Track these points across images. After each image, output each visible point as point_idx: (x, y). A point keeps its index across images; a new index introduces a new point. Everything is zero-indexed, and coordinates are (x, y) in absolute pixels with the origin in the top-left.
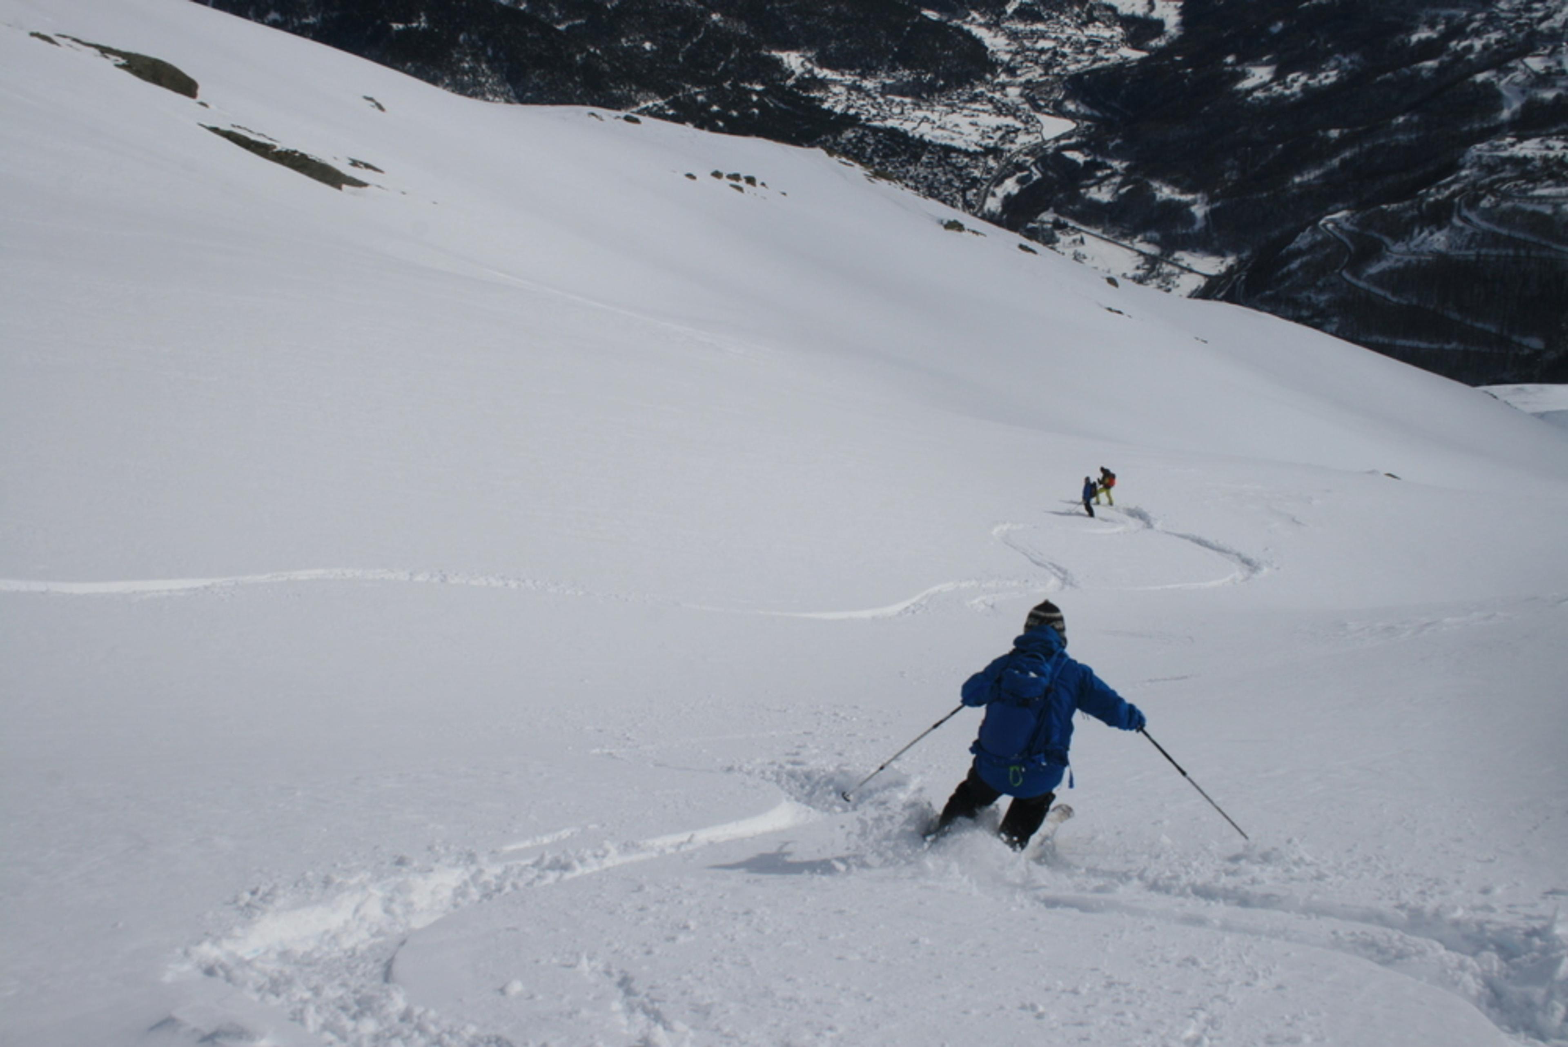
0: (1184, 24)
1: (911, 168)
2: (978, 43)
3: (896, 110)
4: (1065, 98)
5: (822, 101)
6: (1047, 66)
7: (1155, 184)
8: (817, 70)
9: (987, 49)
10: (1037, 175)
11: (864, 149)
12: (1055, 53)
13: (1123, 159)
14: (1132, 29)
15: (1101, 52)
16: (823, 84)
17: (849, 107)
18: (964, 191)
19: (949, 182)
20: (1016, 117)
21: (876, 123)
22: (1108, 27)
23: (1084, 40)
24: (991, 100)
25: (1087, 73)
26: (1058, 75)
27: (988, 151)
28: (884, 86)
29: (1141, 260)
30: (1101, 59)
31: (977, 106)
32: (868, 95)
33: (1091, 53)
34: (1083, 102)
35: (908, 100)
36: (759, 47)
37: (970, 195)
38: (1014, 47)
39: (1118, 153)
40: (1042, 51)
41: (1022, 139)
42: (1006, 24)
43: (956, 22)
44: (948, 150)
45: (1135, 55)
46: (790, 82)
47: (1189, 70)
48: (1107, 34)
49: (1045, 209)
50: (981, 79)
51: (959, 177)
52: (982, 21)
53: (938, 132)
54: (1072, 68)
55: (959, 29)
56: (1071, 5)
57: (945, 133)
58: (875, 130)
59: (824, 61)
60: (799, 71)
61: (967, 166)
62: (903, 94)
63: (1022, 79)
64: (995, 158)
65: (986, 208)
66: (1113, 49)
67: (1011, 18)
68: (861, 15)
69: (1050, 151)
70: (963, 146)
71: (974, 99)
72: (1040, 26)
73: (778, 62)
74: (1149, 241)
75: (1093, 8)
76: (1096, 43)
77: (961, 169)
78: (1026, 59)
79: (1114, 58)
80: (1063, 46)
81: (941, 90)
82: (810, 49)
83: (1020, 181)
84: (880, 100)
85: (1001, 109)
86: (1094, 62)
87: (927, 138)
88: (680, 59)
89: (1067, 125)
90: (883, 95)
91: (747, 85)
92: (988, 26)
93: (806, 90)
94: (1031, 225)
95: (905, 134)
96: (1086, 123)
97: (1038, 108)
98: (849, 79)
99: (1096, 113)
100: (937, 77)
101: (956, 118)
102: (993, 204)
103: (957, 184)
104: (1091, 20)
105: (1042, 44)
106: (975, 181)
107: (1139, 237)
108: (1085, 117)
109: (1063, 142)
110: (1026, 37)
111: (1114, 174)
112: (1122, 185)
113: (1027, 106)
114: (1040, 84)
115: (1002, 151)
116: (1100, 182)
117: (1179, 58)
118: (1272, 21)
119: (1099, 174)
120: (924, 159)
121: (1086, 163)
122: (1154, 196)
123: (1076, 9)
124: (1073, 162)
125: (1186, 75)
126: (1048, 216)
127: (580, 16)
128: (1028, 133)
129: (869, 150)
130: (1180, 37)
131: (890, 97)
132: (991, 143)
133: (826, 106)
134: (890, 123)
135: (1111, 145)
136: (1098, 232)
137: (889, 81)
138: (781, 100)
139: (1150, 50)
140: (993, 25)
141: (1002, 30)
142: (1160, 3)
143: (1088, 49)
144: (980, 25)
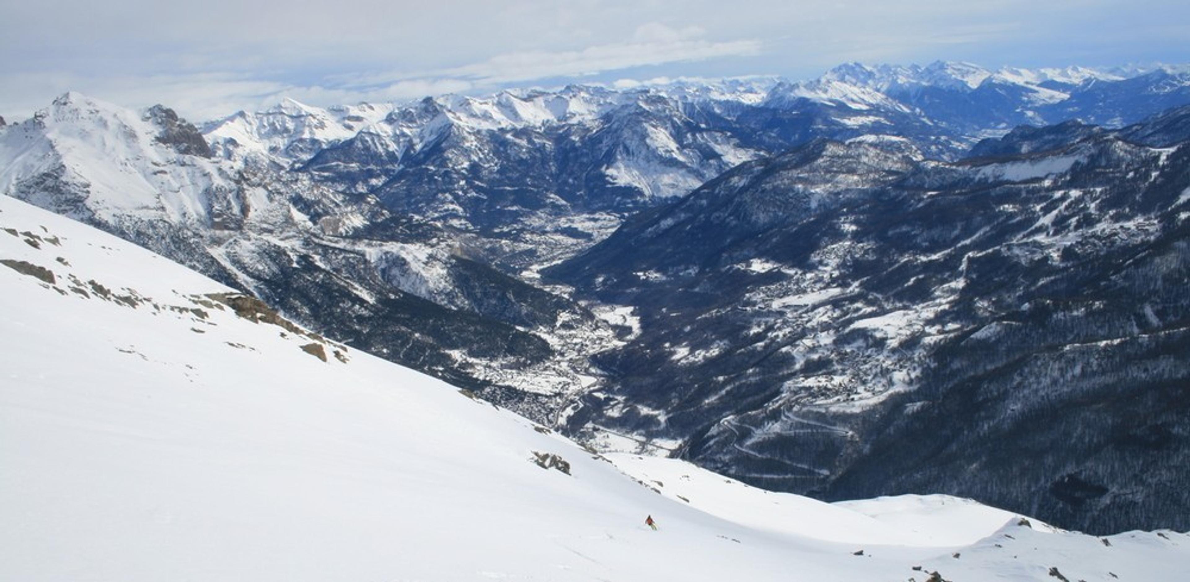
0: (642, 327)
1: (520, 405)
2: (544, 342)
3: (510, 377)
4: (590, 366)
5: (473, 374)
6: (579, 351)
7: (639, 407)
8: (468, 359)
9: (549, 344)
10: (581, 405)
11: (495, 397)
12: (582, 345)
13: (623, 395)
14: (617, 331)
15: (604, 343)
16: (472, 365)
17: (486, 376)
18: (547, 415)
19: (539, 411)
20: (568, 377)
21: (500, 384)
22: (605, 330)
23: (595, 337)
24: (554, 369)
25: (599, 353)
26: (585, 355)
27: (556, 395)
28: (502, 365)
29: (637, 444)
30: (604, 347)
31: (548, 372)
32: (494, 370)
33: (600, 343)
34: (598, 367)
35: (514, 371)
36: (439, 348)
37: (550, 416)
38: (562, 342)
39: (620, 392)
40: (576, 344)
41: (572, 388)
42: (557, 332)
43: (533, 332)
44: (537, 395)
45: (621, 344)
46: (456, 365)
47: (648, 351)
48: (605, 334)
49: (588, 422)
50: (548, 359)
51: (544, 408)
52: (545, 330)
53: (531, 387)
54: (591, 352)
55: (535, 335)
56: (587, 321)
57: (535, 387)
58: (500, 387)
59: (471, 354)
60: (460, 360)
61: (547, 402)
62: (511, 368)
63: (568, 358)
64: (560, 398)
65: (559, 423)
66: (609, 341)
67: (559, 328)
68: (487, 331)
69: (586, 393)
70: (544, 393)
71: (546, 369)
72: (573, 332)
73: (449, 357)
74: (640, 435)
75: (597, 322)
76: (601, 339)
77: (544, 404)
78: (569, 348)
79: (611, 346)
80: (585, 341)
81: (530, 365)
82: (464, 348)
83: (574, 408)
84: (501, 372)
85: (560, 374)
86: (601, 348)
87: (526, 390)
88: (402, 356)
89: (593, 380)
90: (501, 369)
91: (435, 368)
92: (548, 333)
93: (464, 369)
94: (582, 430)
95: (515, 389)
96: (602, 378)
97: (577, 372)
98: (484, 362)
99: (606, 373)
100: (527, 359)
101: (538, 379)
102: (562, 421)
103: (543, 411)
104: (597, 327)
105: (575, 341)
106: (552, 410)
107: (635, 433)
108: (601, 376)
109: (592, 388)
110: (567, 337)
111: (619, 403)
112: (624, 408)
113: (571, 371)
114: (577, 360)
115: (563, 394)
116: (612, 407)
117: (642, 345)
118: (685, 325)
119: (612, 403)
120: (526, 400)
121: (605, 399)
122: (639, 413)
123: (590, 323)
124: (598, 398)
125: (647, 353)
126: (589, 425)
127: (351, 338)
128: (574, 384)
129: (498, 397)
130: (641, 334)
131: (505, 370)
132: (557, 391)
133: (475, 376)
134: (507, 383)
135: (616, 389)
136: (615, 431)
137: (504, 362)
138: (452, 374)
139: (627, 341)
140: (551, 333)
141: (555, 335)
142: (628, 318)
143: (598, 342)
144: (545, 333)
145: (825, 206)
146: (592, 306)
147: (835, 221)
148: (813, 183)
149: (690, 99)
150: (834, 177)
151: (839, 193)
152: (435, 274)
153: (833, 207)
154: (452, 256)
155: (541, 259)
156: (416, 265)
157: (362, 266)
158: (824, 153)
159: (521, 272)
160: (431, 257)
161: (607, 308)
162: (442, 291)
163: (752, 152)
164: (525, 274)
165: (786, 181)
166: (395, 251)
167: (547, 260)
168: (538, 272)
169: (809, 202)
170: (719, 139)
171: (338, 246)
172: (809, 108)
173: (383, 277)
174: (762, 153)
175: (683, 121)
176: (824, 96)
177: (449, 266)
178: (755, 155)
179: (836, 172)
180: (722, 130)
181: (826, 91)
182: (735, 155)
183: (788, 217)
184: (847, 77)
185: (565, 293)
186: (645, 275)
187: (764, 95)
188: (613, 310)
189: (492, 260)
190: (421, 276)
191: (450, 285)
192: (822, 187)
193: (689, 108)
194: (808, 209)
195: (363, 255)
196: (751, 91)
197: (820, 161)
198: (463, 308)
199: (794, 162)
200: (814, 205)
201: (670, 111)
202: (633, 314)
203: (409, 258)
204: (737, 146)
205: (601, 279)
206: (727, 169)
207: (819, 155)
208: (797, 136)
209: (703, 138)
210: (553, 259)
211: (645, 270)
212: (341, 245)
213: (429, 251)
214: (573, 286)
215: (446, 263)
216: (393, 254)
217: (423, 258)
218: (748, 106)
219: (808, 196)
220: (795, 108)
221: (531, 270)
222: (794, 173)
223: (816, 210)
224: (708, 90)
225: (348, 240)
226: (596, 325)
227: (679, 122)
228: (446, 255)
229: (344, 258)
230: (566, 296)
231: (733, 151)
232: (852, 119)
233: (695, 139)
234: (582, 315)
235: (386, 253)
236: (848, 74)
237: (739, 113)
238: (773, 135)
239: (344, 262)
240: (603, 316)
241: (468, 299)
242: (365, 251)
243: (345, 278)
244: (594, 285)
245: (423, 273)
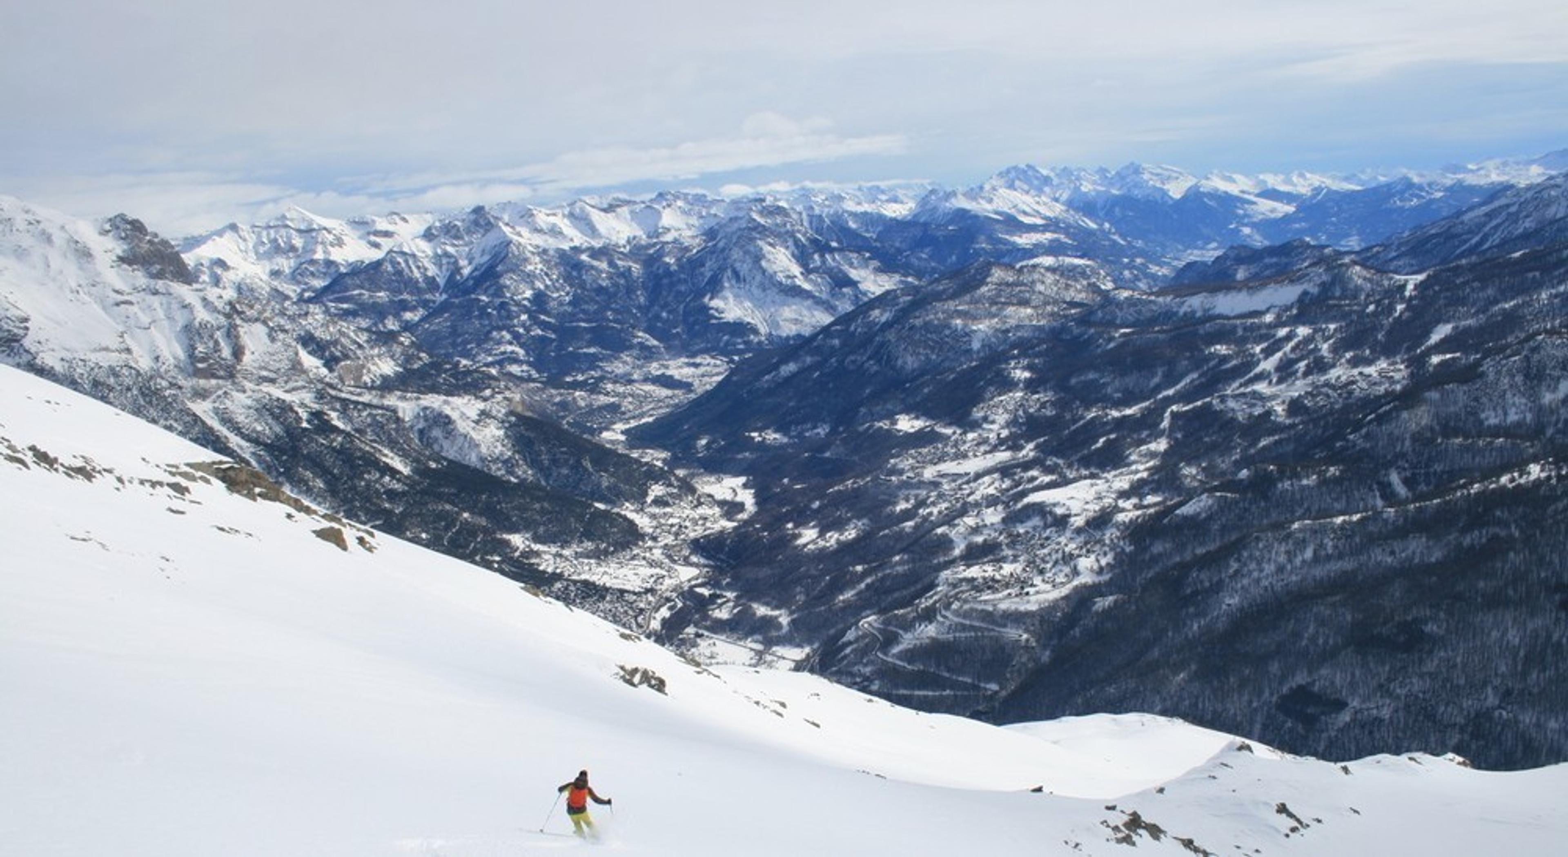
0: (757, 503)
1: (601, 605)
2: (631, 523)
3: (587, 568)
4: (691, 554)
5: (538, 565)
6: (677, 534)
7: (755, 606)
8: (533, 546)
9: (637, 526)
10: (680, 605)
11: (568, 594)
12: (681, 526)
13: (733, 590)
14: (726, 508)
15: (708, 524)
16: (537, 554)
18: (636, 617)
19: (626, 612)
20: (662, 568)
21: (575, 577)
22: (711, 508)
23: (697, 517)
24: (644, 558)
25: (702, 537)
26: (684, 540)
27: (648, 591)
28: (576, 553)
29: (752, 654)
30: (709, 528)
31: (636, 562)
32: (567, 559)
33: (704, 524)
34: (702, 556)
35: (592, 561)
36: (494, 533)
37: (640, 619)
38: (654, 523)
39: (729, 587)
40: (672, 526)
41: (668, 582)
42: (647, 510)
43: (616, 510)
44: (622, 592)
45: (730, 525)
46: (517, 554)
47: (766, 533)
48: (710, 512)
49: (688, 625)
50: (636, 545)
51: (631, 608)
52: (632, 508)
53: (614, 581)
54: (692, 535)
55: (618, 514)
56: (686, 495)
57: (619, 581)
58: (575, 582)
59: (537, 539)
60: (522, 547)
61: (635, 601)
62: (588, 557)
63: (662, 544)
64: (652, 595)
65: (651, 627)
66: (715, 522)
67: (650, 505)
68: (557, 509)
69: (686, 588)
70: (631, 589)
71: (633, 558)
72: (668, 510)
73: (507, 543)
74: (756, 642)
75: (700, 496)
76: (705, 519)
77: (632, 603)
78: (663, 531)
79: (717, 527)
80: (684, 521)
81: (613, 553)
82: (527, 532)
83: (670, 608)
84: (575, 562)
85: (652, 564)
86: (705, 530)
87: (608, 585)
89: (694, 572)
90: (576, 559)
91: (489, 557)
92: (637, 511)
93: (527, 558)
94: (681, 636)
95: (593, 584)
96: (706, 569)
97: (674, 562)
98: (554, 549)
99: (711, 563)
100: (609, 545)
101: (624, 571)
102: (655, 625)
103: (631, 612)
104: (700, 504)
106: (642, 611)
107: (750, 639)
108: (705, 566)
109: (693, 583)
110: (661, 517)
111: (728, 601)
112: (734, 607)
113: (667, 561)
114: (674, 546)
115: (656, 590)
116: (720, 606)
117: (758, 526)
118: (812, 501)
119: (719, 601)
120: (608, 598)
121: (710, 595)
122: (754, 614)
123: (690, 498)
124: (702, 595)
125: (765, 536)
126: (691, 630)
127: (380, 519)
128: (671, 577)
129: (573, 594)
130: (756, 512)
131: (581, 560)
132: (649, 586)
133: (541, 568)
134: (583, 577)
135: (724, 583)
136: (723, 637)
137: (579, 550)
138: (512, 566)
139: (739, 521)
140: (640, 511)
141: (646, 513)
142: (739, 491)
143: (700, 522)
144: (632, 511)
145: (990, 347)
146: (693, 476)
147: (1003, 366)
148: (975, 318)
149: (817, 211)
150: (1000, 310)
151: (1007, 331)
152: (489, 435)
153: (1001, 348)
154: (511, 413)
155: (627, 416)
156: (464, 424)
157: (394, 426)
158: (989, 280)
159: (601, 433)
160: (484, 414)
161: (713, 479)
162: (498, 458)
163: (897, 277)
164: (606, 435)
165: (940, 315)
166: (436, 405)
167: (634, 418)
168: (622, 433)
169: (970, 342)
170: (855, 262)
171: (361, 399)
172: (969, 222)
173: (421, 440)
174: (910, 279)
175: (808, 239)
176: (989, 207)
177: (507, 425)
178: (902, 282)
179: (1004, 304)
180: (859, 250)
181: (990, 201)
182: (875, 281)
183: (942, 361)
184: (1017, 183)
185: (658, 460)
186: (760, 436)
187: (912, 205)
188: (719, 481)
189: (563, 417)
190: (471, 438)
191: (508, 450)
192: (987, 322)
193: (816, 221)
194: (969, 351)
195: (394, 411)
196: (895, 200)
197: (984, 289)
198: (525, 479)
199: (951, 291)
200: (976, 345)
201: (792, 225)
202: (745, 486)
203: (455, 416)
204: (878, 270)
205: (704, 442)
206: (866, 299)
207: (982, 282)
208: (954, 258)
209: (834, 259)
210: (642, 415)
211: (760, 430)
212: (366, 398)
213: (481, 405)
214: (669, 451)
215: (503, 422)
216: (433, 410)
217: (473, 414)
218: (893, 220)
219: (968, 334)
220: (951, 222)
221: (613, 430)
222: (951, 305)
223: (978, 352)
224: (840, 198)
225: (374, 392)
226: (698, 500)
227: (803, 239)
228: (503, 411)
229: (370, 415)
230: (659, 464)
231: (872, 277)
232: (1025, 236)
233: (824, 262)
234: (680, 488)
235: (425, 408)
236: (1019, 179)
237: (880, 228)
238: (924, 256)
239: (369, 420)
240: (708, 489)
241: (532, 467)
242: (397, 406)
243: (371, 441)
244: (696, 448)
245: (473, 434)
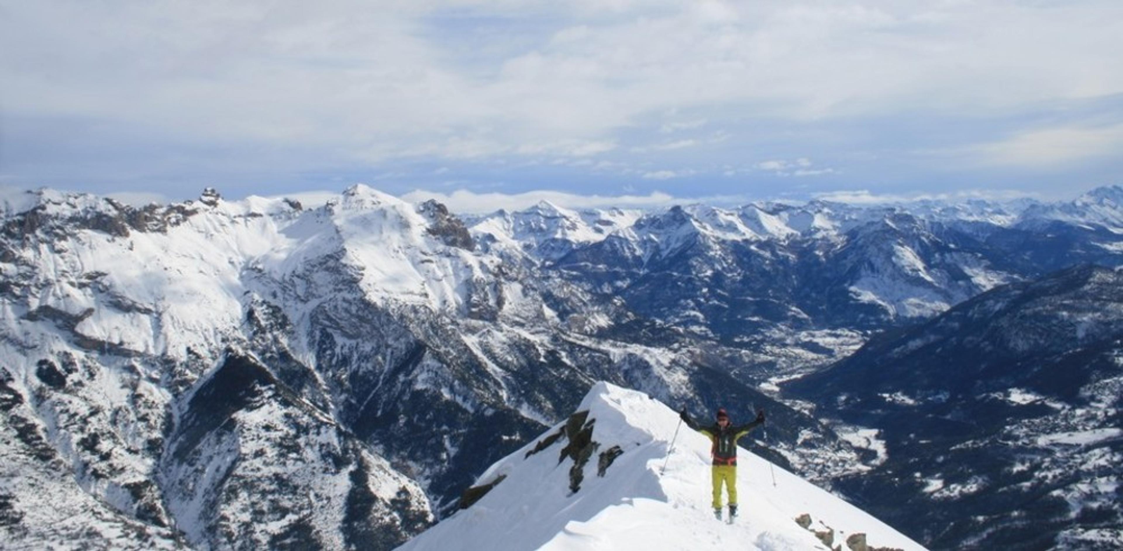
0: (888, 453)
2: (785, 459)
6: (821, 472)
9: (789, 462)
12: (824, 466)
14: (861, 454)
15: (847, 466)
22: (848, 452)
23: (838, 459)
25: (841, 477)
26: (826, 477)
30: (847, 470)
33: (843, 466)
34: (841, 492)
38: (803, 461)
40: (817, 465)
42: (797, 450)
43: (773, 447)
45: (865, 468)
47: (897, 479)
48: (848, 456)
54: (834, 474)
55: (775, 452)
56: (829, 441)
66: (853, 465)
67: (800, 446)
72: (814, 451)
75: (840, 443)
76: (844, 462)
78: (810, 468)
79: (854, 470)
80: (828, 461)
86: (845, 470)
92: (788, 450)
104: (840, 449)
110: (808, 456)
117: (890, 472)
118: (938, 454)
123: (832, 443)
125: (896, 482)
130: (887, 460)
139: (872, 466)
140: (792, 450)
141: (796, 452)
142: (873, 441)
143: (840, 464)
144: (785, 449)
145: (1093, 336)
146: (834, 424)
147: (1107, 353)
148: (1080, 311)
149: (937, 218)
150: (1104, 305)
151: (1109, 323)
152: (676, 380)
153: (1103, 338)
154: (694, 363)
155: (780, 372)
156: (659, 369)
157: (607, 366)
158: (1091, 279)
159: (760, 383)
160: (674, 363)
161: (850, 429)
162: (682, 398)
163: (1005, 274)
164: (764, 386)
165: (1048, 307)
166: (639, 353)
167: (786, 374)
168: (777, 385)
169: (1075, 331)
170: (969, 260)
171: (583, 344)
172: (1065, 231)
173: (625, 378)
174: (1016, 276)
175: (931, 241)
176: (1081, 220)
177: (691, 372)
178: (1007, 279)
179: (1105, 300)
180: (973, 251)
181: (1083, 215)
182: (986, 277)
183: (1049, 346)
184: (1105, 201)
185: (805, 409)
186: (890, 397)
187: (1014, 216)
188: (856, 431)
189: (731, 369)
190: (663, 380)
191: (691, 392)
192: (1090, 315)
193: (936, 227)
194: (1074, 339)
195: (607, 354)
196: (1000, 212)
197: (1087, 287)
198: (702, 416)
199: (1057, 288)
200: (1081, 334)
201: (918, 229)
202: (878, 437)
203: (652, 362)
204: (987, 268)
205: (843, 398)
206: (978, 292)
207: (1085, 282)
208: (1052, 260)
209: (952, 258)
210: (792, 373)
211: (891, 392)
212: (587, 343)
213: (672, 356)
214: (815, 403)
215: (688, 370)
216: (636, 356)
217: (666, 362)
218: (999, 228)
219: (1073, 325)
220: (1049, 230)
221: (770, 382)
222: (1057, 300)
223: (1083, 340)
224: (955, 210)
225: (593, 339)
226: (839, 445)
227: (926, 241)
228: (689, 361)
229: (589, 356)
230: (806, 412)
231: (983, 273)
232: (1115, 243)
233: (943, 260)
234: (824, 434)
235: (630, 355)
236: (1107, 198)
237: (988, 234)
238: (1026, 257)
239: (589, 360)
240: (846, 437)
241: (707, 407)
242: (609, 351)
243: (589, 376)
244: (837, 402)
245: (665, 377)
